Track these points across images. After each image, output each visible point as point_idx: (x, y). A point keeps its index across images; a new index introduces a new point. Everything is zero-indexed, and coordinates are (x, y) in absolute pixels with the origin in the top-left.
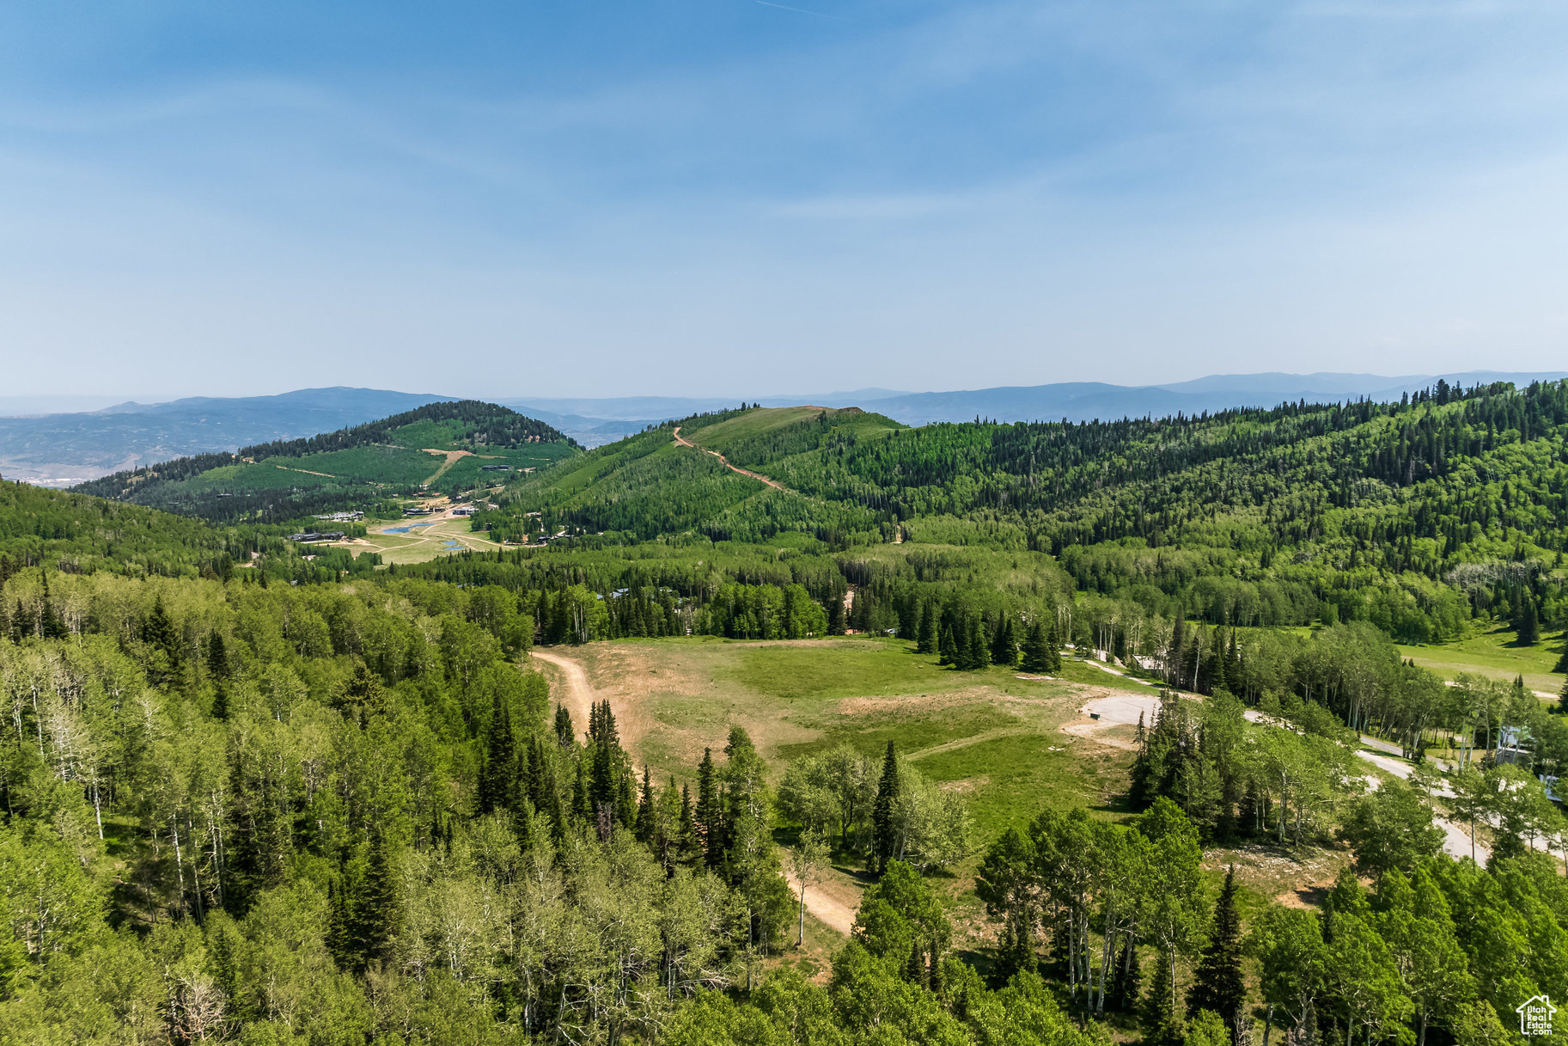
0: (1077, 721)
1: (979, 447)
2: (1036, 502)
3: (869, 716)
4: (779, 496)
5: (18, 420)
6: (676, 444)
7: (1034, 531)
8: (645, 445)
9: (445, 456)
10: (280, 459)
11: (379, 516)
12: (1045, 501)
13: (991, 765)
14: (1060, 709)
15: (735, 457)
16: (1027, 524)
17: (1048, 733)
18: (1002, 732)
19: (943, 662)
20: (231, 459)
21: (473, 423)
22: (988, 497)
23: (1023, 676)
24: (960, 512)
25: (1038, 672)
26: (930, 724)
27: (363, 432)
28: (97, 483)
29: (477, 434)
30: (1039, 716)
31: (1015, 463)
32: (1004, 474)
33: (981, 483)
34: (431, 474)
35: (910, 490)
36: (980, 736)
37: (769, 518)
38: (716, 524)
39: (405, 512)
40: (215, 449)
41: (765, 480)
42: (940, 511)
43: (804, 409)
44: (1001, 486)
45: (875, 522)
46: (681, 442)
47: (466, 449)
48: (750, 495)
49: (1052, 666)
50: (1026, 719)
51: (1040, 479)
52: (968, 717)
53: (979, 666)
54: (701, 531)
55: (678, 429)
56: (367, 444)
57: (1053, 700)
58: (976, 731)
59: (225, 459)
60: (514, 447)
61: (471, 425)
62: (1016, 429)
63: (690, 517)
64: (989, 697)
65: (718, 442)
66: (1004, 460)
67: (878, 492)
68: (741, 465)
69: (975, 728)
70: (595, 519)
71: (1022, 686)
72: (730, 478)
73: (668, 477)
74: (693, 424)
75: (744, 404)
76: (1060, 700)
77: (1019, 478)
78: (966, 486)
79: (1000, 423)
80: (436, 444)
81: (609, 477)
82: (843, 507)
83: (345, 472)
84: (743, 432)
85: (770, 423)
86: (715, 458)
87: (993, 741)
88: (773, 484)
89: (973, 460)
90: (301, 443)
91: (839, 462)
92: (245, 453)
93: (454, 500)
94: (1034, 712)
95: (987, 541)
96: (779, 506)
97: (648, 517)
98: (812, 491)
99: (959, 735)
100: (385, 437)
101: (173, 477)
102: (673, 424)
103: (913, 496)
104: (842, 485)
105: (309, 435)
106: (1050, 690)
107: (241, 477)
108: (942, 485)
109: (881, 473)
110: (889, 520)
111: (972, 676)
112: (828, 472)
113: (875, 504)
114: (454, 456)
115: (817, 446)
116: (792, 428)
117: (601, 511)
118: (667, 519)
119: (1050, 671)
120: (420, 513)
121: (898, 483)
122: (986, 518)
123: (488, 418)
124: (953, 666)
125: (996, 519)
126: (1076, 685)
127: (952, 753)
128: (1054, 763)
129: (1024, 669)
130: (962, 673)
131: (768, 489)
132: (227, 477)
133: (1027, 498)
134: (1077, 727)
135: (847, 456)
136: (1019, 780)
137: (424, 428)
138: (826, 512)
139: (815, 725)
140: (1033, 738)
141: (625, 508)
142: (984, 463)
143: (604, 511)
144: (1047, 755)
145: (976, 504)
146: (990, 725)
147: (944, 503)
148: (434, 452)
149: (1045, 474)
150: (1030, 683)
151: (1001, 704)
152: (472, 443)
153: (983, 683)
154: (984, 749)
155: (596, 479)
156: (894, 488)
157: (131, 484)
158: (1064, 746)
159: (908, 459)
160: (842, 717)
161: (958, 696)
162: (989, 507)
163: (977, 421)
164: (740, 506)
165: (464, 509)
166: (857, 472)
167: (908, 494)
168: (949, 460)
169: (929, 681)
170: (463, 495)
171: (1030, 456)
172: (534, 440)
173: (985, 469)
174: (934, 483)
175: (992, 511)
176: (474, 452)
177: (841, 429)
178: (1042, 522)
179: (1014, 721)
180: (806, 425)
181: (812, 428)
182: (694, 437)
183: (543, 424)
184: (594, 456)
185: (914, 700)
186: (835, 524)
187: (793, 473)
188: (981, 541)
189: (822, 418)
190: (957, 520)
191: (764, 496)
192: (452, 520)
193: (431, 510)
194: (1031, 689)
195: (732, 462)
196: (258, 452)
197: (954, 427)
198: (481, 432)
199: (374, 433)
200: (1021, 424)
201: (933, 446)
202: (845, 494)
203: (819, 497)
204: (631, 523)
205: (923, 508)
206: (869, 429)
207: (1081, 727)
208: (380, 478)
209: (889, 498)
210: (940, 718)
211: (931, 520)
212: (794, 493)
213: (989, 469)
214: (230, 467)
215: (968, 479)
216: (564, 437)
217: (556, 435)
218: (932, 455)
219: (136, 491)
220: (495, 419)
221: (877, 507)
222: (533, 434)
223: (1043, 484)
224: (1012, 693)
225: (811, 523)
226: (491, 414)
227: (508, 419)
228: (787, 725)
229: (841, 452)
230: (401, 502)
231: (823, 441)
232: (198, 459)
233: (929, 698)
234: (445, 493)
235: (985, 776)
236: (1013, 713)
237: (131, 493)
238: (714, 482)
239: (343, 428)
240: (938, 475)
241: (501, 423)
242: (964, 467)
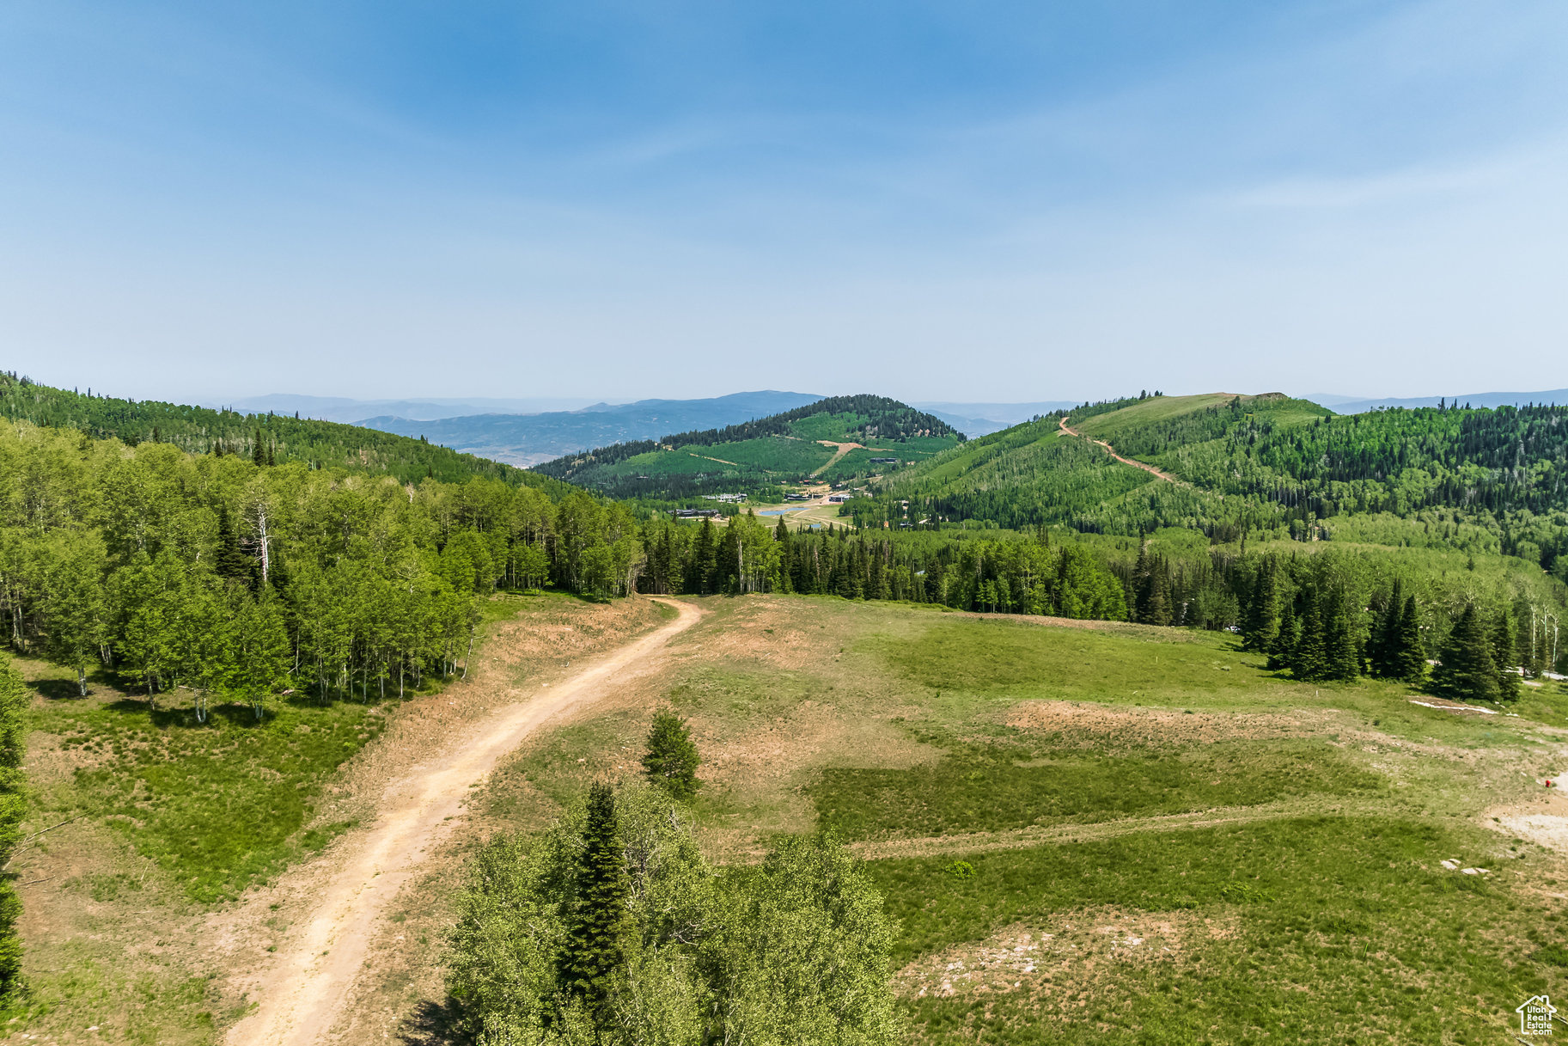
0: (1536, 805)
1: (1441, 435)
2: (1521, 501)
3: (1057, 735)
4: (1168, 488)
5: (521, 417)
6: (1060, 433)
7: (1514, 535)
8: (1026, 434)
9: (836, 448)
10: (693, 447)
11: (761, 500)
12: (1534, 500)
13: (1266, 883)
14: (1496, 774)
15: (1123, 446)
16: (1504, 527)
17: (1450, 825)
18: (1333, 805)
19: (1273, 665)
20: (654, 446)
21: (866, 416)
22: (1449, 494)
23: (1427, 702)
24: (1402, 510)
25: (1464, 697)
26: (1176, 767)
27: (766, 424)
28: (550, 464)
29: (868, 428)
30: (1436, 782)
31: (1493, 454)
32: (1475, 467)
33: (1439, 478)
34: (822, 465)
35: (1336, 485)
36: (1276, 805)
37: (1152, 513)
38: (1088, 517)
39: (786, 497)
40: (644, 439)
41: (1155, 471)
42: (1375, 508)
43: (1215, 396)
44: (1468, 482)
45: (1285, 519)
46: (1066, 431)
47: (857, 441)
48: (1134, 487)
49: (1496, 689)
50: (1402, 784)
51: (1528, 475)
52: (1267, 764)
53: (1338, 676)
54: (1071, 524)
55: (1065, 419)
56: (769, 435)
57: (1482, 752)
58: (1271, 795)
59: (648, 447)
60: (903, 441)
61: (865, 418)
62: (1499, 413)
63: (1061, 509)
64: (1332, 730)
65: (1106, 431)
66: (1477, 450)
67: (1294, 486)
68: (1129, 455)
69: (1272, 787)
70: (958, 508)
71: (1418, 719)
72: (1113, 468)
73: (1045, 467)
74: (1085, 412)
75: (1143, 392)
76: (1501, 754)
77: (1497, 472)
78: (1416, 480)
79: (1474, 407)
80: (830, 436)
81: (983, 467)
82: (1249, 503)
83: (747, 460)
84: (1137, 421)
85: (1170, 411)
86: (1100, 448)
87: (1300, 824)
88: (1163, 476)
89: (1431, 451)
90: (713, 433)
91: (1248, 453)
92: (666, 441)
93: (834, 488)
94: (1427, 771)
95: (1438, 545)
96: (1165, 501)
97: (1015, 507)
98: (1210, 485)
99: (1227, 798)
100: (785, 429)
101: (606, 461)
102: (1060, 414)
103: (1340, 491)
104: (1248, 479)
105: (720, 427)
106: (1480, 732)
107: (659, 463)
108: (1383, 479)
109: (1301, 465)
110: (1304, 518)
111: (1318, 691)
112: (1231, 463)
113: (1288, 499)
114: (845, 448)
115: (1223, 433)
116: (1196, 415)
117: (967, 499)
118: (1036, 510)
119: (1491, 699)
120: (800, 499)
121: (1323, 476)
122: (1442, 518)
123: (881, 412)
124: (1288, 671)
125: (1457, 520)
126: (1548, 730)
127: (1187, 836)
128: (1446, 906)
129: (1434, 690)
130: (1300, 685)
131: (1156, 481)
132: (648, 462)
133: (1507, 495)
134: (1537, 819)
135: (1259, 444)
136: (1323, 941)
137: (821, 421)
138: (1223, 508)
139: (936, 740)
140: (1405, 830)
141: (992, 498)
142: (1446, 453)
143: (970, 500)
144: (1431, 881)
145: (1430, 501)
146: (1309, 784)
147: (1381, 499)
148: (827, 443)
149: (1538, 467)
150: (1434, 715)
151: (1355, 746)
152: (864, 435)
153: (1334, 704)
154: (1267, 839)
155: (970, 469)
156: (1316, 482)
157: (574, 466)
158: (1489, 864)
159: (1341, 448)
160: (1002, 731)
161: (1262, 720)
162: (1448, 505)
163: (1442, 405)
164: (1120, 500)
165: (841, 496)
166: (1271, 463)
167: (1335, 489)
168: (1396, 451)
169: (1227, 693)
170: (844, 483)
171: (1516, 444)
172: (923, 434)
173: (1447, 461)
174: (1371, 476)
175: (1451, 510)
176: (865, 445)
177: (1259, 418)
178: (1528, 525)
179: (1371, 784)
180: (1214, 412)
181: (1220, 415)
182: (1081, 426)
183: (934, 418)
184: (972, 446)
185: (1164, 717)
186: (1231, 521)
187: (1188, 464)
188: (1429, 545)
189: (1235, 403)
190: (1399, 520)
191: (1150, 489)
192: (826, 506)
193: (810, 496)
194: (1437, 726)
195: (1119, 451)
196: (675, 441)
197: (1407, 412)
198: (873, 425)
199: (776, 425)
200: (1508, 409)
201: (1375, 433)
202: (1254, 488)
203: (1217, 491)
204: (997, 513)
205: (1353, 503)
206: (1293, 417)
207: (1547, 820)
208: (776, 466)
209: (1308, 493)
210: (1205, 757)
211: (1363, 520)
212: (1188, 486)
213: (1453, 460)
214: (652, 453)
215: (1421, 473)
216: (954, 432)
217: (946, 429)
218: (1374, 444)
219: (577, 472)
220: (887, 413)
221: (1291, 503)
222: (923, 428)
223: (1534, 480)
224: (1389, 729)
225: (1203, 520)
226: (884, 408)
227: (900, 412)
228: (893, 732)
229: (1252, 440)
230: (785, 487)
231: (1230, 430)
232: (628, 445)
233: (1196, 718)
234: (828, 481)
235: (1232, 914)
236: (1376, 767)
237: (572, 474)
238: (1097, 472)
239: (750, 420)
240: (1379, 467)
241: (893, 417)
242: (1418, 459)
